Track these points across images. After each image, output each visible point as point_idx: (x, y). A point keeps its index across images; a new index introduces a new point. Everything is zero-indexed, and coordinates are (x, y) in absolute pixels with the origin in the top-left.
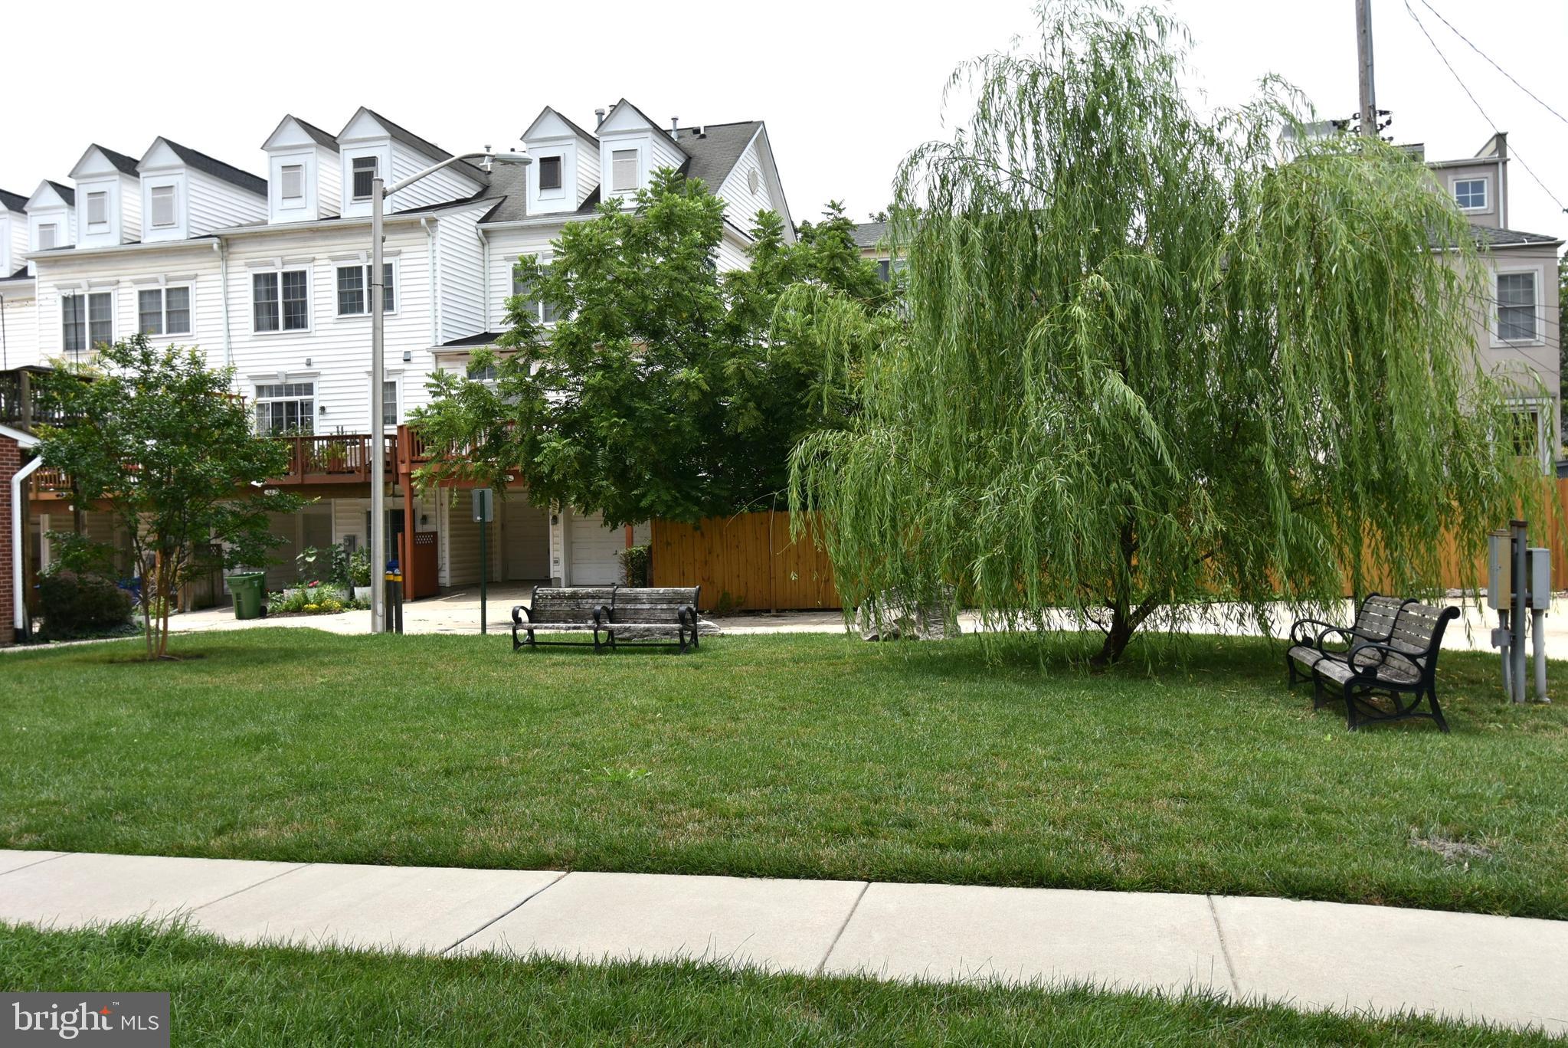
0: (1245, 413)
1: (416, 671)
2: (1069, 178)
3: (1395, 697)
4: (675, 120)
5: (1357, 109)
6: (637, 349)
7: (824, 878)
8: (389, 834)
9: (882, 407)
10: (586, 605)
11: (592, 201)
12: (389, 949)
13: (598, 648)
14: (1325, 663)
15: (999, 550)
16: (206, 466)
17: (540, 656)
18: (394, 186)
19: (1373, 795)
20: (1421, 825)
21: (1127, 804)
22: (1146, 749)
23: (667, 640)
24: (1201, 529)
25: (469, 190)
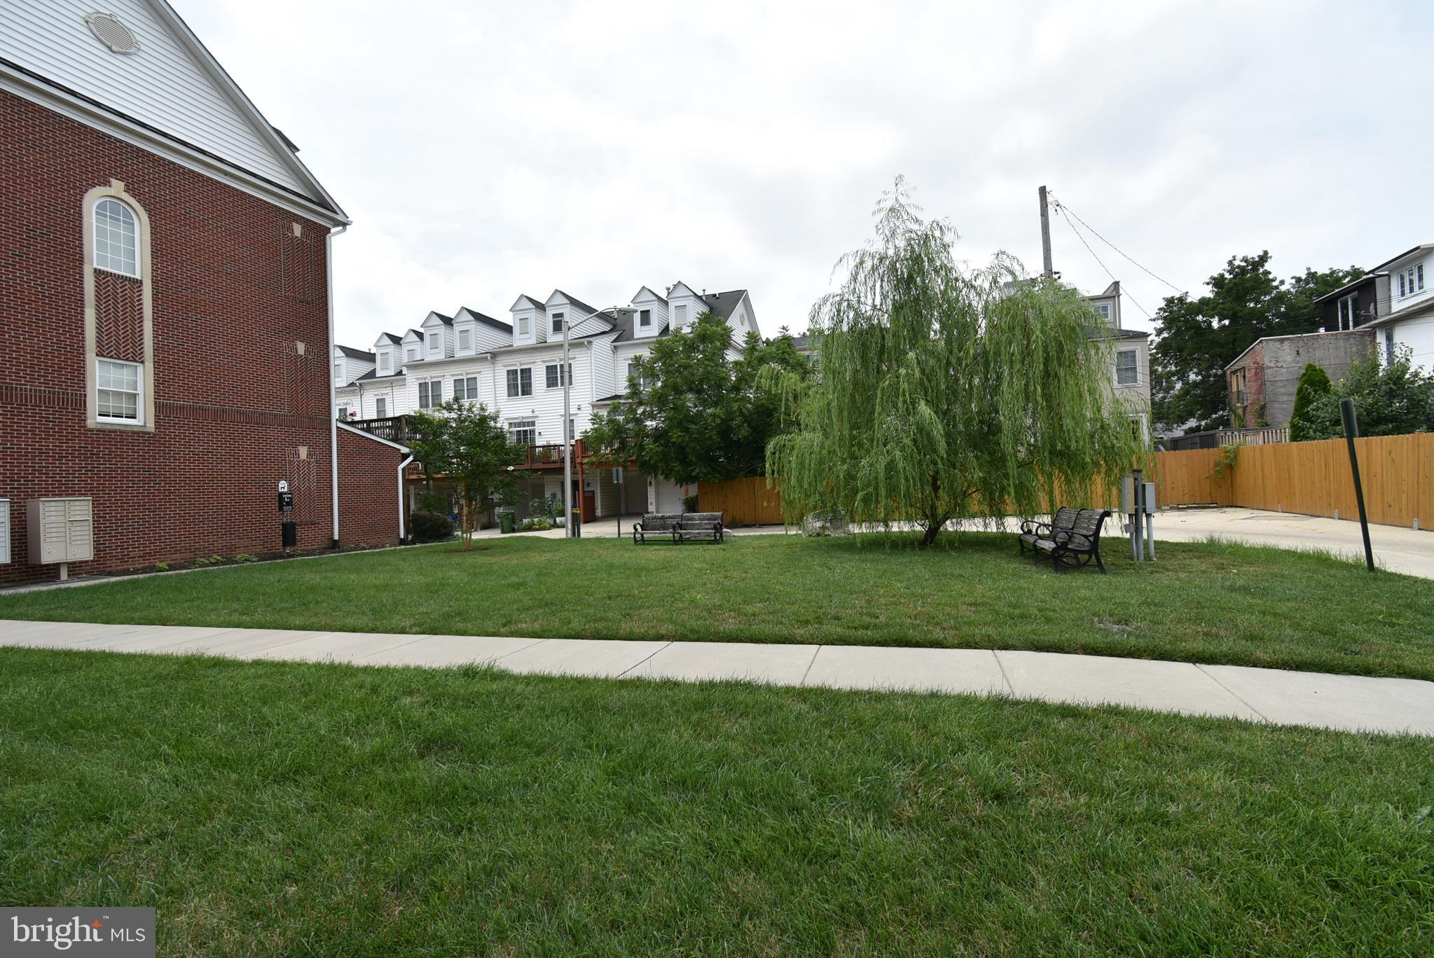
0: (993, 419)
1: (589, 553)
2: (898, 308)
3: (1076, 557)
4: (704, 290)
5: (1043, 272)
6: (690, 400)
7: (798, 644)
8: (585, 625)
9: (810, 421)
10: (669, 521)
11: (666, 330)
12: (591, 676)
13: (675, 542)
14: (1040, 541)
15: (871, 489)
16: (489, 458)
17: (647, 547)
18: (573, 324)
19: (1071, 603)
20: (1099, 616)
21: (946, 608)
22: (952, 583)
23: (708, 538)
24: (973, 477)
25: (607, 328)
